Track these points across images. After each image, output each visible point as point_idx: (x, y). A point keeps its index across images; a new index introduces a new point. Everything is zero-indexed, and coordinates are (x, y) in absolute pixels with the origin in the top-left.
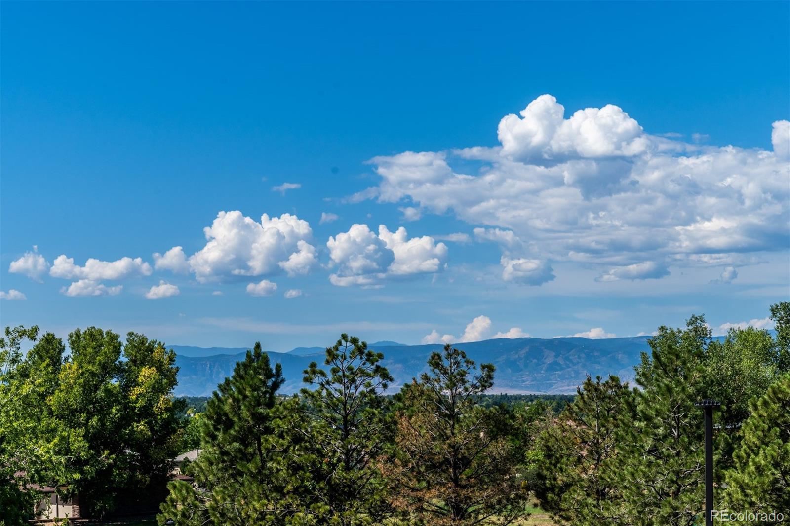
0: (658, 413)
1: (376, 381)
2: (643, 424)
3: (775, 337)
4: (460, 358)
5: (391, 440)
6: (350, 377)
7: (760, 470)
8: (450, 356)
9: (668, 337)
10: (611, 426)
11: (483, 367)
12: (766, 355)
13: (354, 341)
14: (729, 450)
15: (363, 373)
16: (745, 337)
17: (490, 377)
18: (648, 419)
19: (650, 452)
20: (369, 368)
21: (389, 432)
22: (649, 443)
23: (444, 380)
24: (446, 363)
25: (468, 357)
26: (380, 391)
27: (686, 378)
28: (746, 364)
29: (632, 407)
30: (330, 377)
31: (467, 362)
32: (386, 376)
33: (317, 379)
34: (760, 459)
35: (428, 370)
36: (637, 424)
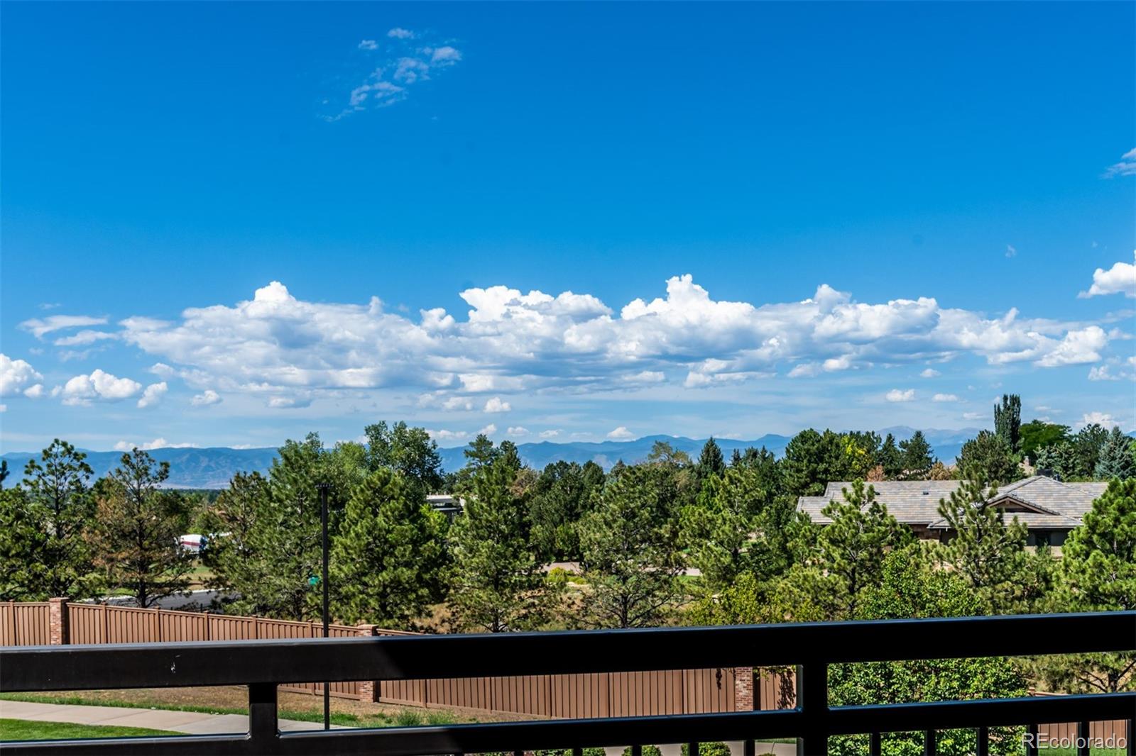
0: (288, 497)
1: (81, 474)
2: (276, 505)
3: (368, 450)
4: (144, 457)
5: (92, 516)
6: (61, 472)
7: (358, 536)
8: (137, 455)
9: (294, 447)
10: (254, 506)
11: (162, 464)
12: (362, 461)
13: (64, 444)
14: (337, 522)
15: (71, 468)
16: (347, 449)
17: (166, 471)
18: (280, 501)
19: (281, 524)
20: (76, 464)
21: (91, 511)
22: (281, 518)
23: (132, 473)
24: (134, 461)
25: (150, 456)
26: (84, 481)
27: (307, 473)
28: (348, 468)
29: (269, 493)
30: (45, 470)
31: (150, 460)
32: (88, 470)
33: (35, 472)
34: (358, 529)
35: (121, 465)
36: (272, 505)
